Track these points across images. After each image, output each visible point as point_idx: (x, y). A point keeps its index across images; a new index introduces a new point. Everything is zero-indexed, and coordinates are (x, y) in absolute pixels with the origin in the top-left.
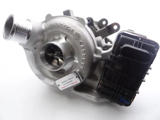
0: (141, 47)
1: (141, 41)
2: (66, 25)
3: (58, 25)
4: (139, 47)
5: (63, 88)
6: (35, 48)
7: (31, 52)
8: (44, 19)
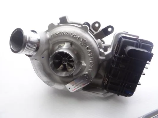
0: (141, 48)
1: (140, 43)
2: (72, 34)
3: (63, 34)
4: (140, 48)
5: (74, 90)
6: (43, 57)
7: (39, 61)
8: (47, 29)
